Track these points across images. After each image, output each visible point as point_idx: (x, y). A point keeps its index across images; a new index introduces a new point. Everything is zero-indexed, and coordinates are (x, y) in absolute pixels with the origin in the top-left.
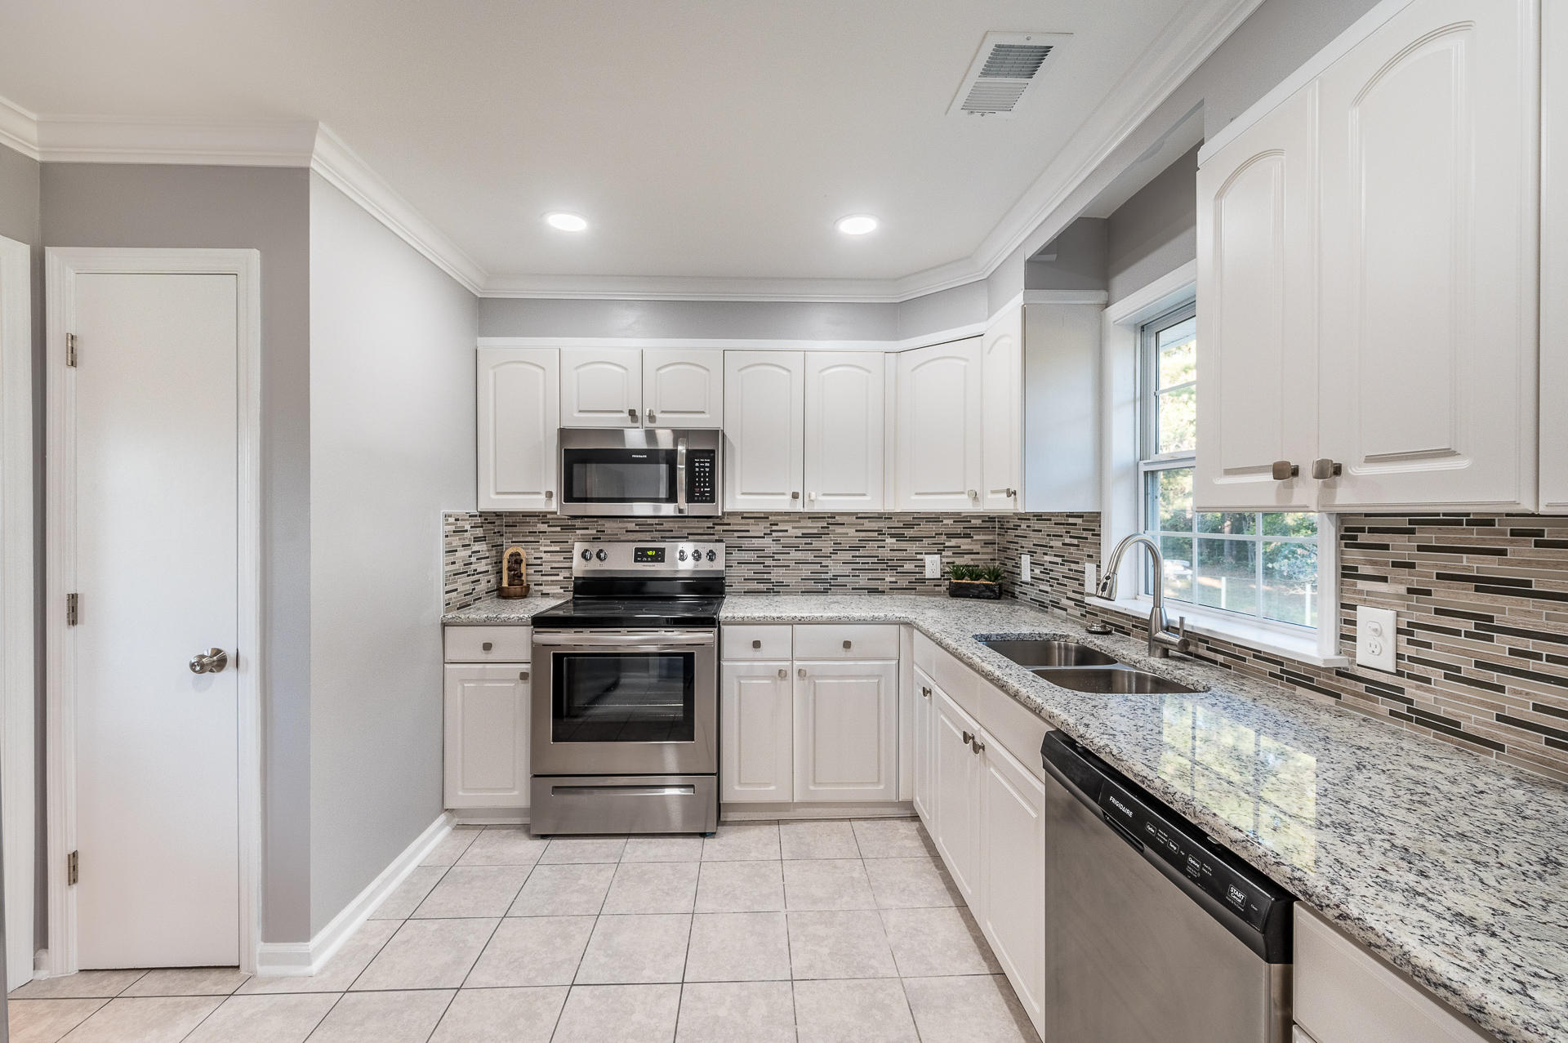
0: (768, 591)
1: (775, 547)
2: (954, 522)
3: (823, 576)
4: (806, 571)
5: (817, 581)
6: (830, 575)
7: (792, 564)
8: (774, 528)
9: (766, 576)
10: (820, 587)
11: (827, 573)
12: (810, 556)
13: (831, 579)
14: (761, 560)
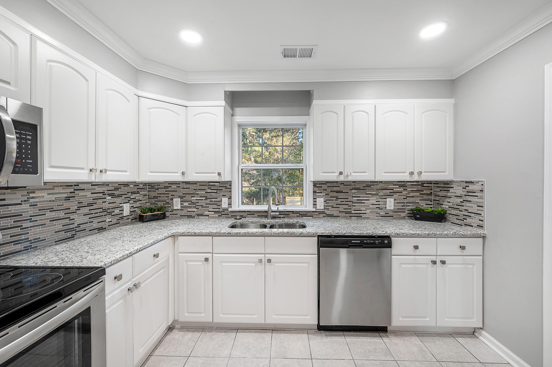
0: (26, 249)
1: (32, 211)
2: (134, 186)
3: (71, 226)
4: (58, 226)
5: (66, 231)
6: (76, 225)
7: (48, 222)
8: (31, 195)
9: (23, 237)
10: (69, 234)
11: (74, 224)
12: (62, 214)
13: (76, 227)
14: (18, 224)
